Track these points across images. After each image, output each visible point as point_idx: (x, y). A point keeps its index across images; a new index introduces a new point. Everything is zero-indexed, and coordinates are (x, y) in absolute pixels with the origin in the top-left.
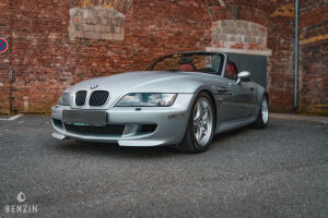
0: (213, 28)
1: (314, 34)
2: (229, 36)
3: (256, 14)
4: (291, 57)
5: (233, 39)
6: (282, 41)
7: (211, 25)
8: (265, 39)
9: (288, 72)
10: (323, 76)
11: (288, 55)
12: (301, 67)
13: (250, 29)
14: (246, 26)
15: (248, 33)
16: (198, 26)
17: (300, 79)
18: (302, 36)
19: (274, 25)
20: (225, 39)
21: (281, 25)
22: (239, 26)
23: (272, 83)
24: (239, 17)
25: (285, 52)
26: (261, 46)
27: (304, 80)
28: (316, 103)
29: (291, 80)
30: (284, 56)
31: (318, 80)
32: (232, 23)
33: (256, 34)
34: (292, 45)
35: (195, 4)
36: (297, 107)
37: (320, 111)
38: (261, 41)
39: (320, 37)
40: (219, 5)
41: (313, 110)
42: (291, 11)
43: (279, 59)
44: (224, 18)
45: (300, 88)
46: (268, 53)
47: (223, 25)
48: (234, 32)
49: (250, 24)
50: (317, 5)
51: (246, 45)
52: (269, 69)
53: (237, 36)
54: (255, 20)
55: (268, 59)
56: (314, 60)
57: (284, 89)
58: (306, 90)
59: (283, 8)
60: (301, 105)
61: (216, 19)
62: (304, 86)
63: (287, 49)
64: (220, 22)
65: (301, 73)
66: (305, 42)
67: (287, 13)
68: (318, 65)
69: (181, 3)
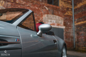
0: (43, 17)
1: (80, 21)
2: (49, 20)
3: (59, 13)
4: (72, 29)
5: (51, 22)
6: (69, 23)
7: (42, 16)
8: (63, 22)
9: (71, 35)
10: (84, 36)
11: (71, 29)
12: (76, 33)
13: (57, 18)
14: (56, 17)
15: (56, 20)
16: (38, 16)
17: (76, 37)
18: (75, 22)
19: (66, 18)
20: (48, 21)
21: (68, 18)
22: (53, 17)
23: (66, 38)
24: (53, 14)
25: (70, 27)
26: (61, 25)
27: (77, 38)
28: (82, 47)
29: (72, 38)
30: (69, 29)
31: (83, 38)
32: (51, 16)
33: (59, 20)
34: (72, 25)
35: (37, 8)
36: (75, 48)
37: (84, 50)
38: (61, 23)
39: (82, 22)
40: (46, 9)
42: (71, 13)
43: (68, 30)
44: (48, 14)
45: (76, 40)
46: (64, 27)
47: (47, 16)
48: (51, 19)
49: (57, 17)
50: (80, 11)
51: (56, 24)
52: (64, 33)
53: (53, 21)
54: (59, 15)
55: (64, 30)
56: (80, 30)
57: (70, 41)
58: (78, 41)
59: (69, 12)
60: (76, 47)
61: (45, 14)
62: (77, 40)
63: (70, 26)
64: (46, 15)
65: (76, 35)
66: (77, 24)
67: (70, 14)
68: (82, 32)
69: (31, 7)
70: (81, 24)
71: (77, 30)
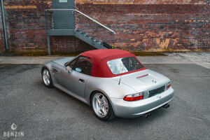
1: (17, 4)
10: (25, 31)
12: (8, 24)
17: (8, 31)
18: (6, 3)
27: (11, 32)
28: (22, 46)
31: (23, 33)
36: (9, 50)
37: (25, 51)
39: (21, 7)
41: (21, 50)
45: (9, 37)
58: (13, 38)
60: (11, 48)
62: (12, 36)
65: (8, 27)
68: (21, 24)
70: (18, 9)
71: (9, 19)
